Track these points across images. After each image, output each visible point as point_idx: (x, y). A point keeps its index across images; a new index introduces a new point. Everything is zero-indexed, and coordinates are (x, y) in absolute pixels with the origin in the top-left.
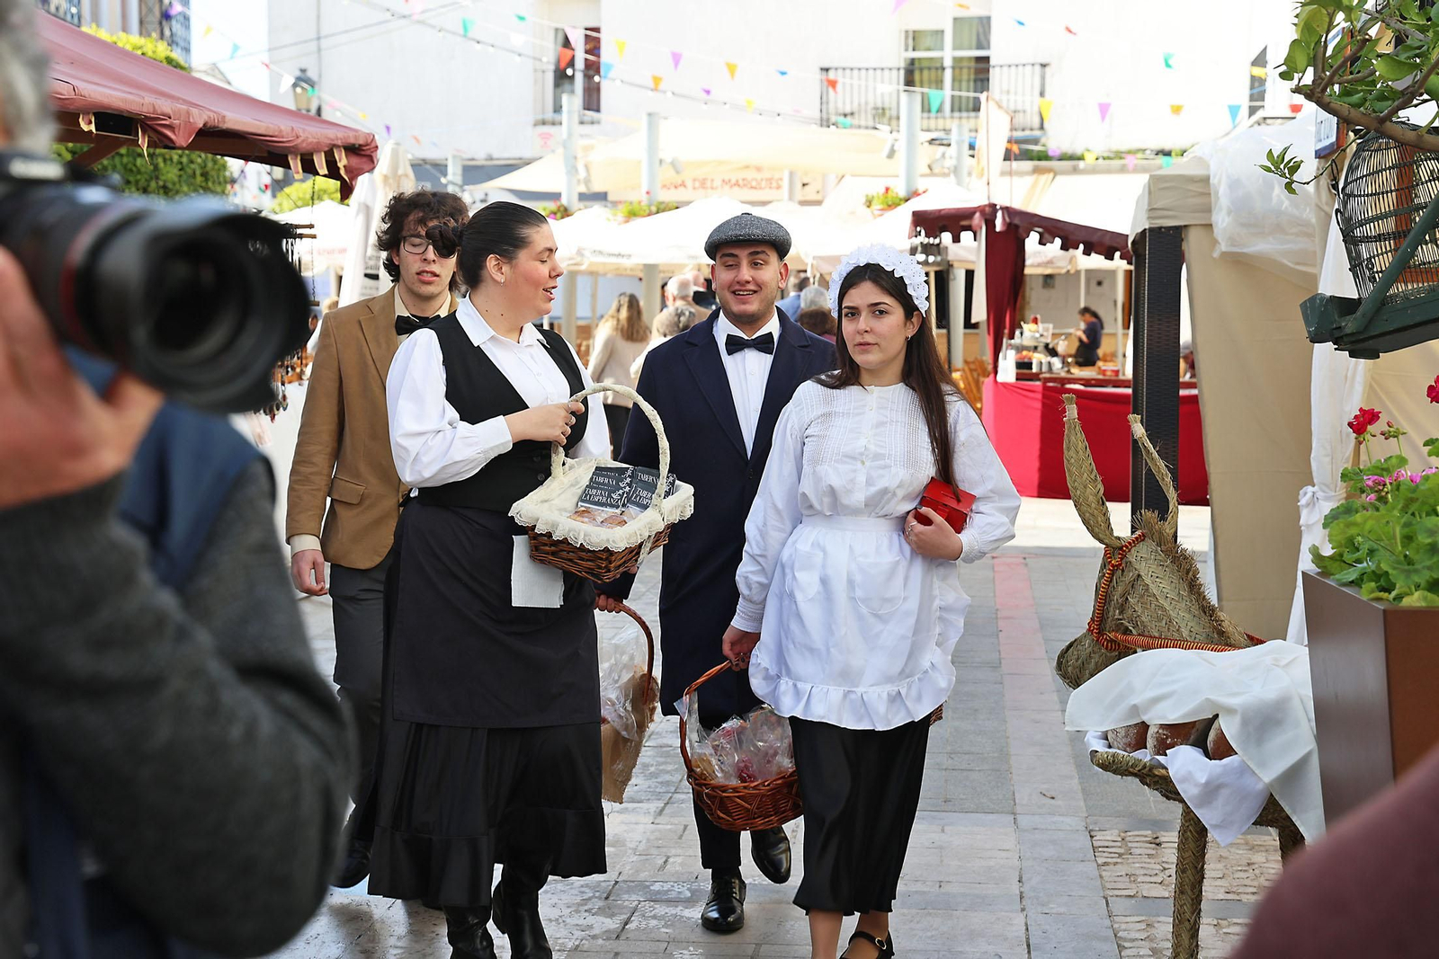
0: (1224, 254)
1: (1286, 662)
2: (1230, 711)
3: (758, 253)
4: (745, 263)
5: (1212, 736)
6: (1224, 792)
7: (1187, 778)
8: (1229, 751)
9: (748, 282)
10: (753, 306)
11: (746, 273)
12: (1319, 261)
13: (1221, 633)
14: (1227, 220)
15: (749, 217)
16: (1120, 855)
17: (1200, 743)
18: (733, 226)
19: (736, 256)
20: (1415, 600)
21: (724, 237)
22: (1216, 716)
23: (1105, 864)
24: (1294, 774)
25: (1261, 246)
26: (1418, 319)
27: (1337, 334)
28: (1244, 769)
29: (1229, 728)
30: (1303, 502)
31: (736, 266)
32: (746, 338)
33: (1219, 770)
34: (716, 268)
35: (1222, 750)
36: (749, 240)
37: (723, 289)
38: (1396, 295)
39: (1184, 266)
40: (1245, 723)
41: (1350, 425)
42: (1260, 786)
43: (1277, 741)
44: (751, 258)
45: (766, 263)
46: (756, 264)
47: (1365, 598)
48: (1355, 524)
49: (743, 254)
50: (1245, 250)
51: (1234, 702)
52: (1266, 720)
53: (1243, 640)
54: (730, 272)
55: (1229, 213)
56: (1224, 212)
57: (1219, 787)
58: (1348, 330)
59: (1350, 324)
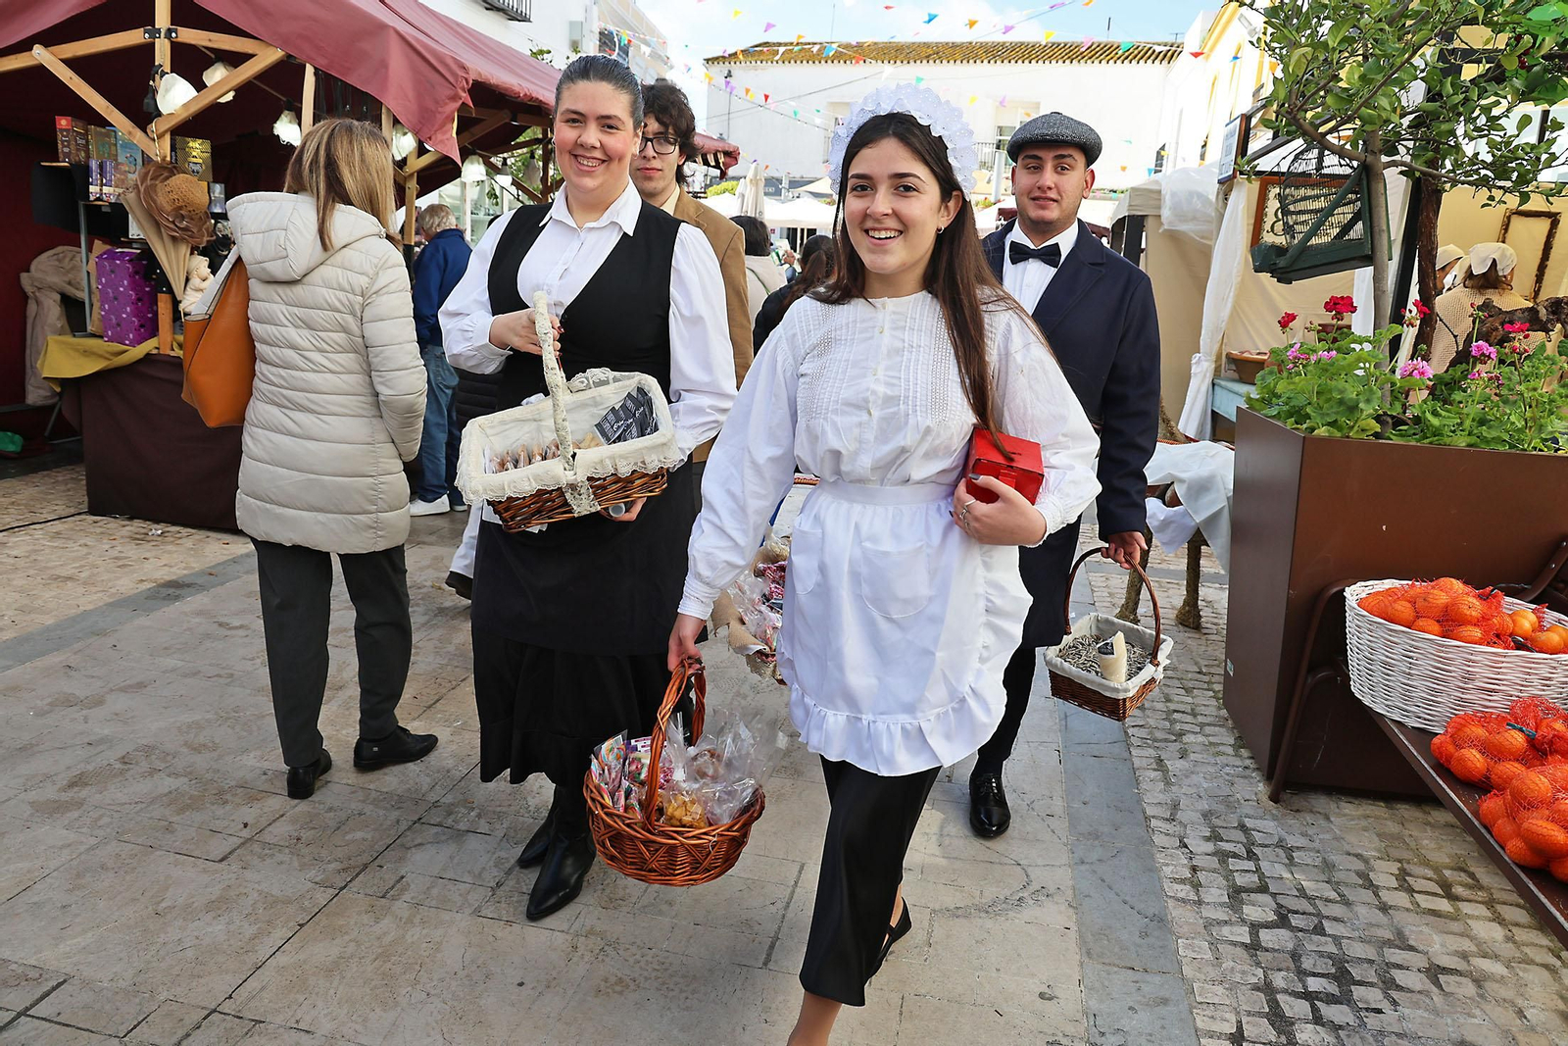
0: (1165, 230)
1: (1211, 454)
2: (1182, 481)
3: (1063, 156)
4: (1049, 167)
5: (1169, 493)
6: (1173, 526)
7: (1154, 515)
8: (1179, 503)
9: (1050, 188)
10: (1053, 213)
11: (1049, 177)
12: (1214, 237)
13: (1172, 434)
14: (1169, 213)
15: (1059, 117)
16: (1091, 538)
17: (1161, 497)
18: (1040, 125)
19: (1040, 158)
20: (1322, 431)
21: (1029, 136)
22: (1173, 483)
23: (1084, 542)
24: (1213, 519)
25: (1183, 227)
26: (1325, 261)
27: (1273, 267)
28: (1186, 513)
29: (1180, 490)
30: (1193, 361)
31: (1038, 169)
32: (1032, 247)
33: (1172, 513)
34: (1017, 170)
35: (1175, 502)
36: (1056, 141)
37: (1022, 195)
38: (1312, 245)
39: (1144, 234)
40: (1189, 488)
41: (1279, 322)
42: (1193, 524)
43: (1206, 499)
44: (1056, 162)
45: (1072, 168)
46: (1063, 169)
47: (1288, 428)
48: (1294, 383)
49: (1048, 158)
50: (1177, 228)
51: (1183, 475)
52: (1201, 487)
53: (1183, 439)
54: (1032, 176)
55: (1170, 209)
56: (1168, 208)
57: (1172, 522)
58: (1281, 265)
59: (1282, 262)
